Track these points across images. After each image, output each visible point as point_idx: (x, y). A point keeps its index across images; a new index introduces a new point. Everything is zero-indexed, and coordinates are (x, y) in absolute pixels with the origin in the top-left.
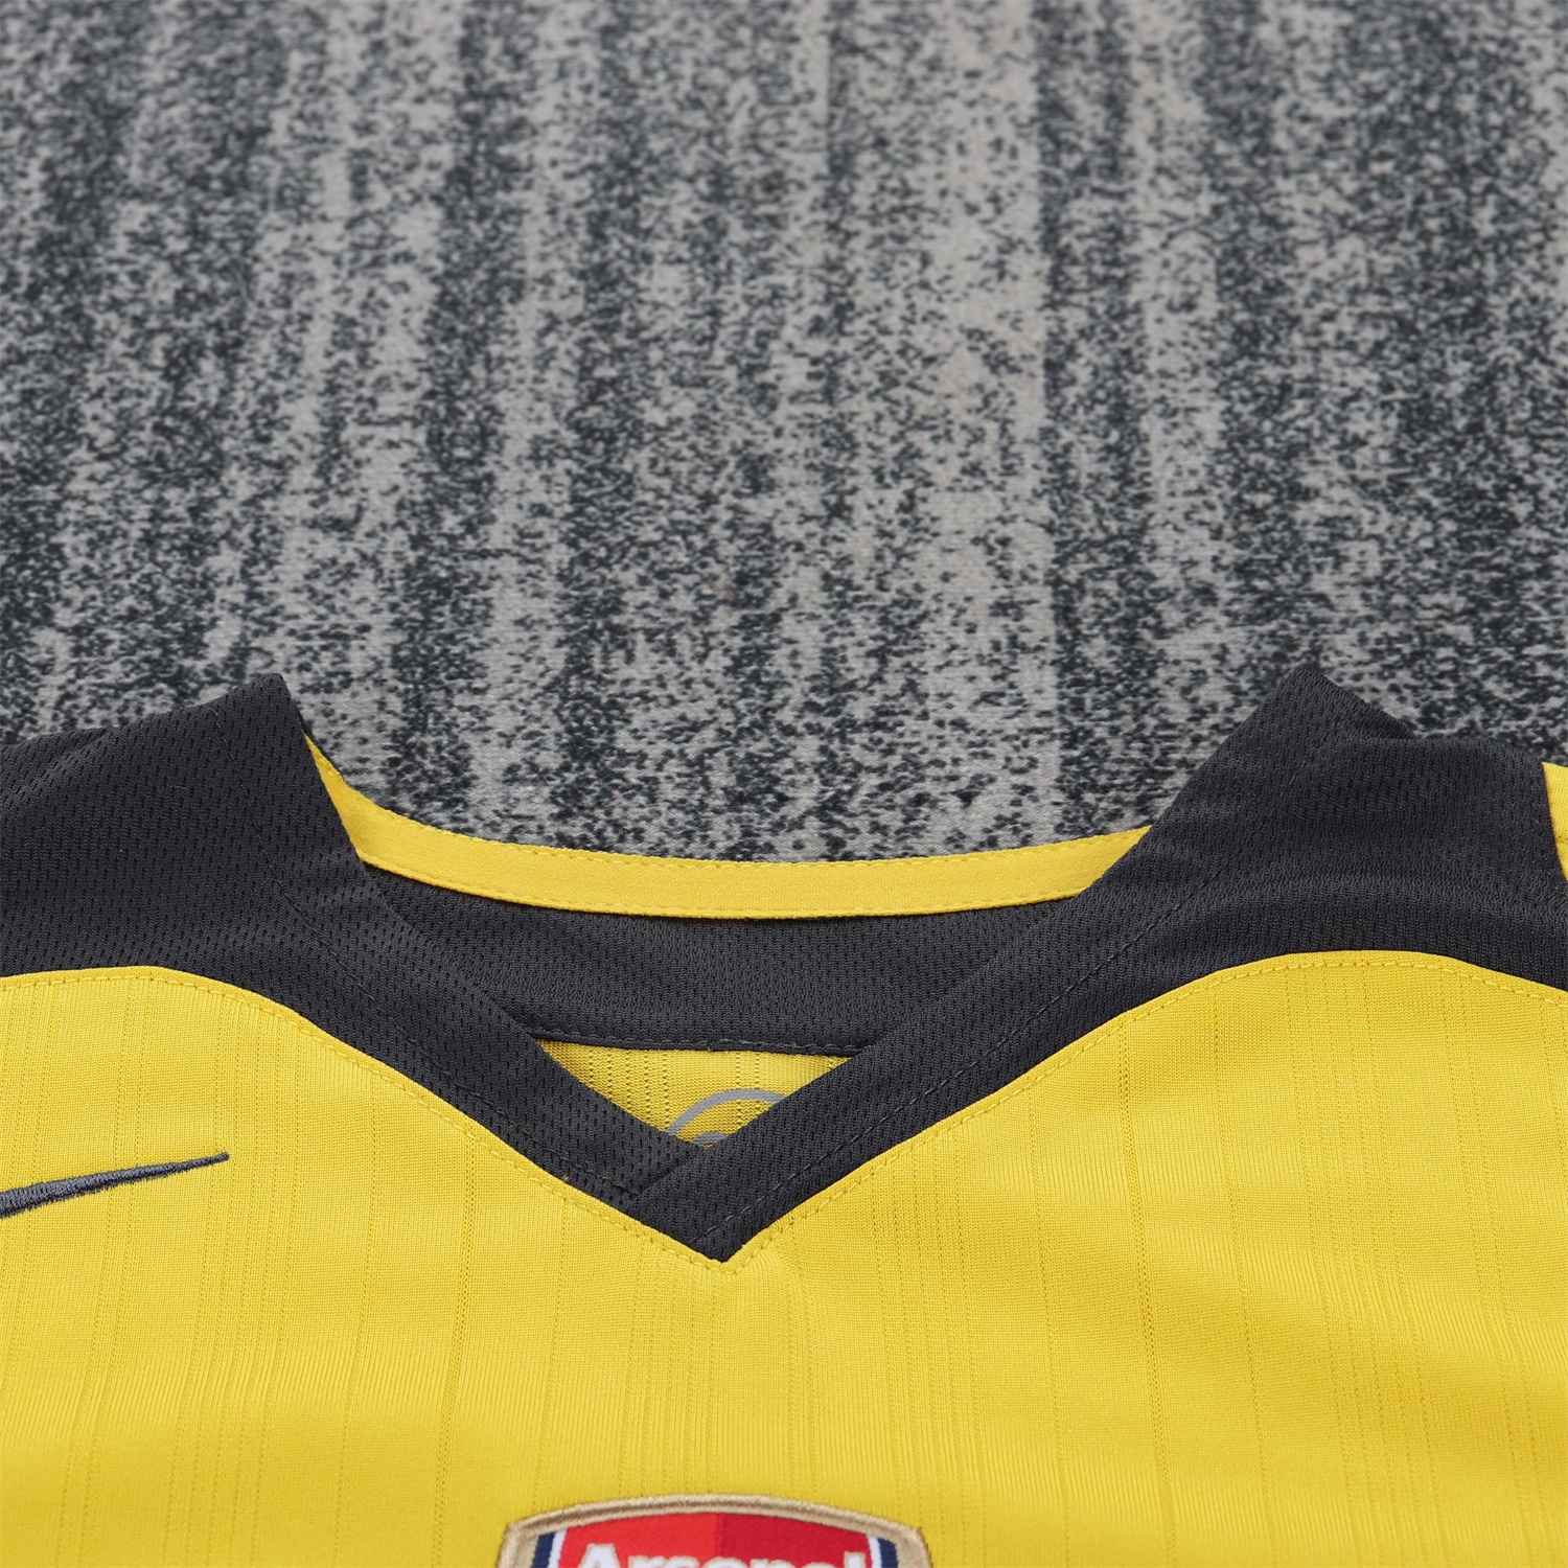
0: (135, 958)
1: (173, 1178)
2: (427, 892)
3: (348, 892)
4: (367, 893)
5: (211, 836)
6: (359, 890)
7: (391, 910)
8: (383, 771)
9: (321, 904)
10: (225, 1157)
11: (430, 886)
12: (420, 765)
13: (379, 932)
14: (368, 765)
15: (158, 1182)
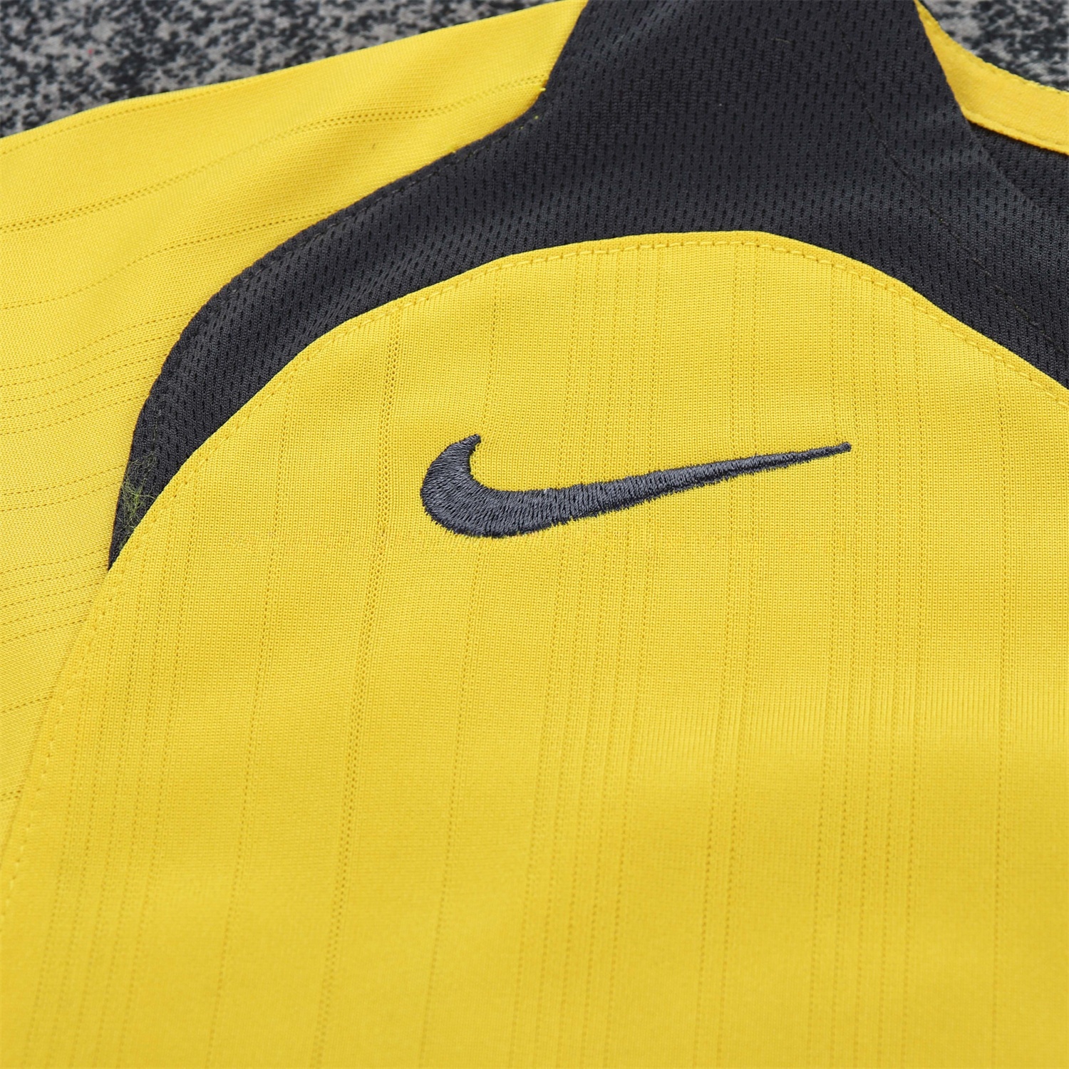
0: (738, 220)
1: (795, 469)
2: (1036, 154)
3: (955, 155)
4: (976, 156)
5: (812, 91)
6: (966, 153)
7: (1001, 176)
8: (974, 16)
9: (929, 168)
10: (847, 448)
11: (1038, 149)
12: (1013, 10)
13: (990, 202)
14: (959, 9)
15: (778, 474)
